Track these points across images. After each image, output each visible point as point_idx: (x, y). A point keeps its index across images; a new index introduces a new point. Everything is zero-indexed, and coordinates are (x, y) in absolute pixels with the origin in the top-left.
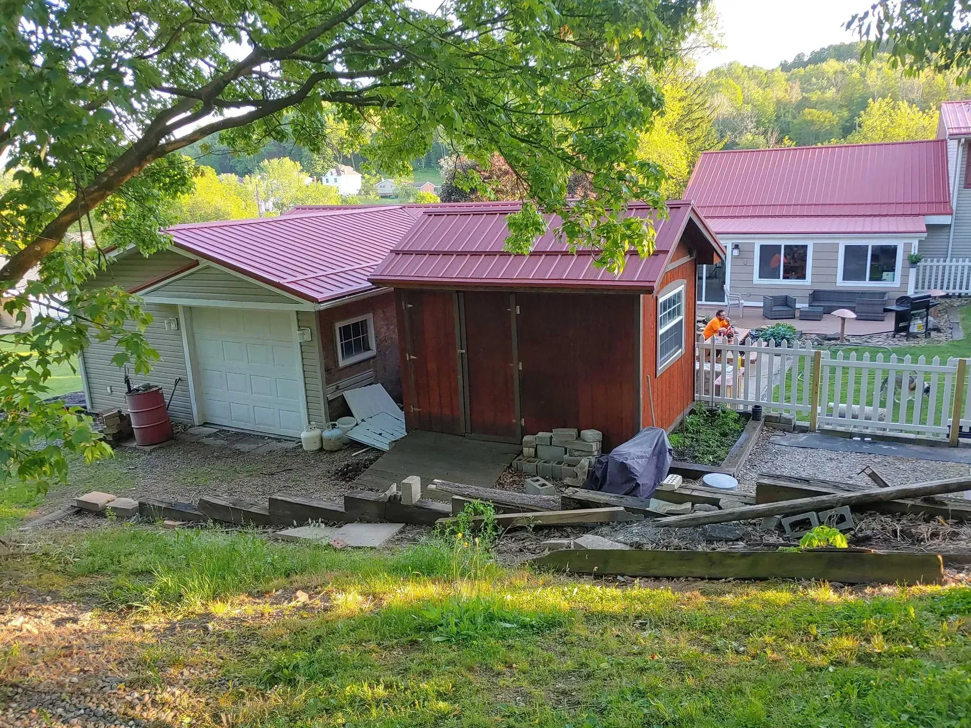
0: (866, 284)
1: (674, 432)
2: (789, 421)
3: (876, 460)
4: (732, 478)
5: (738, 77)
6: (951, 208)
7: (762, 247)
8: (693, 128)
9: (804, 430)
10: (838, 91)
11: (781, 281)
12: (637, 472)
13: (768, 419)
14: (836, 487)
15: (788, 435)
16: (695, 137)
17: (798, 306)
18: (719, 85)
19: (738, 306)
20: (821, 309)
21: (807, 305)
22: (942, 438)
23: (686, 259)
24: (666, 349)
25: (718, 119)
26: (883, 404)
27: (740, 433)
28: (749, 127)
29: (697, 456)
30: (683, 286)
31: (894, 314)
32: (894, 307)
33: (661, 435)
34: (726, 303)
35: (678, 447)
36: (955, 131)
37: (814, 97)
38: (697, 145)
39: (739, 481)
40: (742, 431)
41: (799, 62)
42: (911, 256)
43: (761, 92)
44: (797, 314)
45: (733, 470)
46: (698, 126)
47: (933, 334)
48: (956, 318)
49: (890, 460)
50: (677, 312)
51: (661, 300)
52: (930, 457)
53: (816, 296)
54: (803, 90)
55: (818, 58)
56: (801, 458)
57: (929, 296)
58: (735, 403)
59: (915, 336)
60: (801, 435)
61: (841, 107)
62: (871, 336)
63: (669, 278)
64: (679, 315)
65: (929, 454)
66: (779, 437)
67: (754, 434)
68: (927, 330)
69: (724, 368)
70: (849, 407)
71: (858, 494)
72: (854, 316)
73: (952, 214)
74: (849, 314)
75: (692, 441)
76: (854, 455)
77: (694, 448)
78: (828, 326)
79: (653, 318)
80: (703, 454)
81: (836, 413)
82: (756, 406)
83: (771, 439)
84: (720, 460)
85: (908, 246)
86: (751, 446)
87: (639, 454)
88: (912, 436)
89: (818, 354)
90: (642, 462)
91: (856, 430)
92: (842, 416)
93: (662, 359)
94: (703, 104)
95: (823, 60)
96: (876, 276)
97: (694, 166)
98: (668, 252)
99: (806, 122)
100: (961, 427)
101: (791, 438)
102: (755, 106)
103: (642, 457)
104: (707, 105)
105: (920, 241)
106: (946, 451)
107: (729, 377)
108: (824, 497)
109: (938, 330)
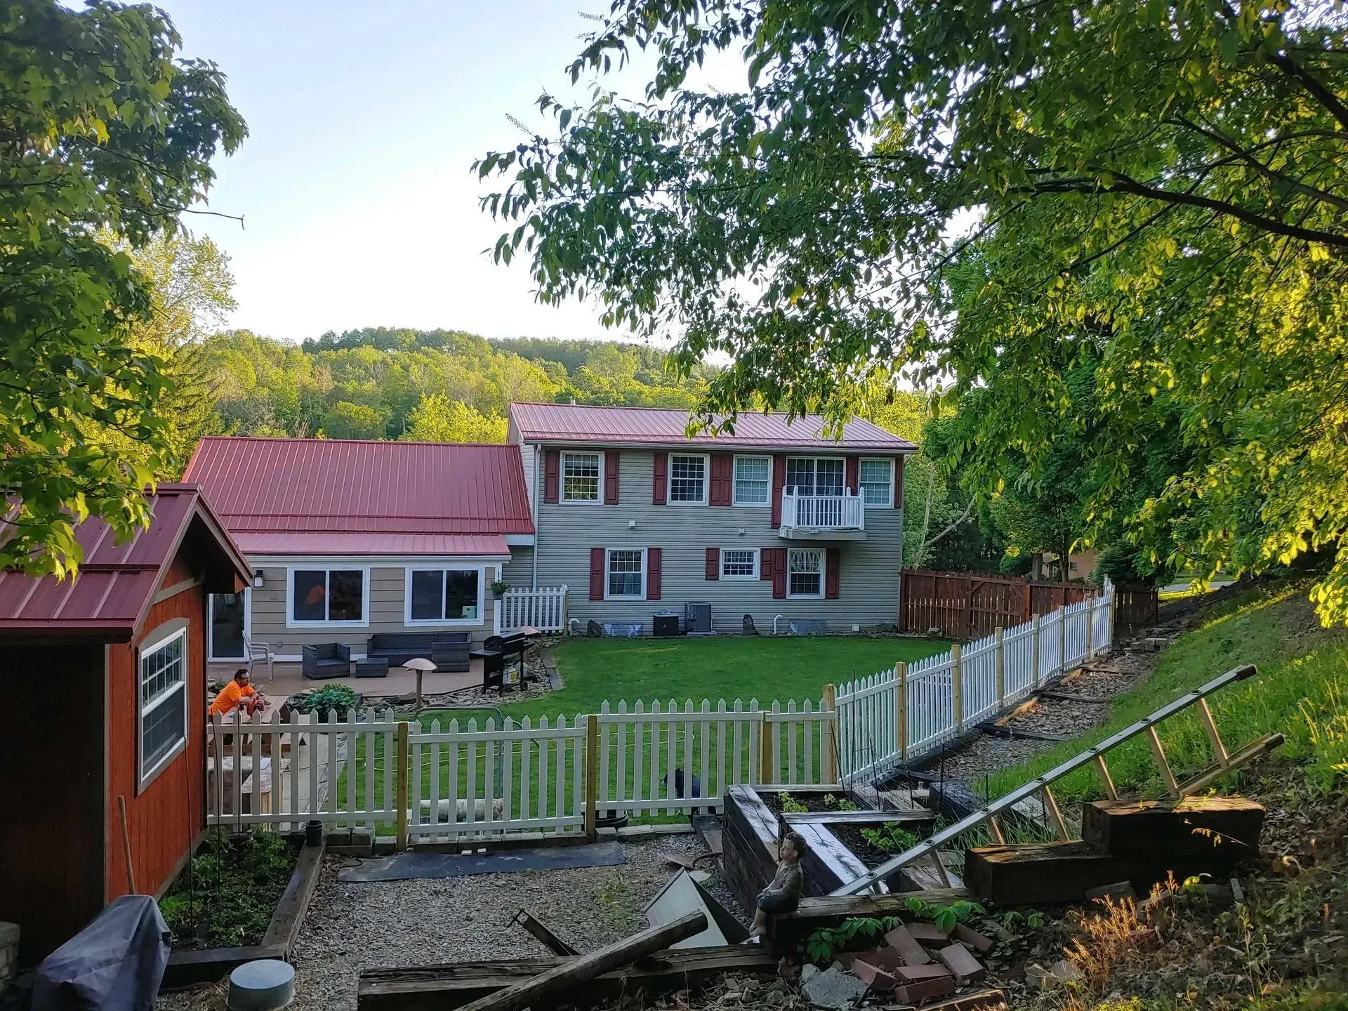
0: (443, 624)
1: (171, 893)
2: (365, 839)
3: (500, 883)
4: (282, 963)
5: (249, 351)
6: (533, 526)
7: (297, 573)
8: (186, 409)
9: (388, 850)
10: (378, 384)
11: (327, 624)
12: (99, 996)
13: (333, 840)
14: (501, 972)
15: (367, 863)
16: (190, 420)
17: (353, 657)
18: (223, 357)
19: (265, 662)
20: (386, 661)
21: (365, 656)
22: (576, 831)
23: (186, 585)
24: (155, 741)
25: (221, 401)
26: (498, 793)
27: (287, 874)
28: (266, 417)
29: (216, 933)
30: (184, 629)
31: (482, 662)
32: (481, 652)
33: (147, 910)
34: (246, 658)
35: (179, 921)
36: (531, 435)
37: (350, 388)
38: (193, 432)
39: (294, 964)
40: (293, 868)
41: (328, 342)
42: (494, 585)
43: (282, 372)
44: (353, 669)
45: (284, 947)
46: (194, 406)
47: (530, 684)
48: (551, 662)
49: (517, 877)
50: (174, 674)
51: (145, 654)
52: (566, 865)
53: (377, 643)
54: (335, 378)
55: (351, 341)
56: (390, 899)
57: (523, 635)
58: (276, 822)
59: (509, 689)
60: (385, 859)
61: (383, 403)
62: (455, 694)
63: (159, 616)
64: (177, 679)
65: (561, 859)
66: (352, 869)
67: (313, 870)
68: (522, 679)
69: (256, 763)
70: (453, 803)
71: (542, 979)
72: (434, 667)
73: (533, 533)
74: (427, 665)
75: (205, 903)
76: (467, 879)
77: (210, 916)
78: (398, 684)
79: (129, 686)
80: (227, 926)
81: (434, 816)
82: (312, 822)
83: (341, 875)
84: (259, 931)
85: (490, 571)
86: (309, 895)
87: (102, 958)
88: (538, 835)
89: (403, 727)
90: (108, 972)
91: (463, 839)
92: (443, 819)
93: (149, 759)
94: (201, 377)
95: (359, 345)
96: (454, 612)
97: (187, 462)
98: (157, 567)
99: (340, 417)
100: (597, 812)
101: (371, 868)
102: (273, 390)
103: (108, 962)
104: (207, 379)
105: (504, 566)
106: (583, 851)
107: (265, 777)
108: (487, 1000)
109: (534, 679)
